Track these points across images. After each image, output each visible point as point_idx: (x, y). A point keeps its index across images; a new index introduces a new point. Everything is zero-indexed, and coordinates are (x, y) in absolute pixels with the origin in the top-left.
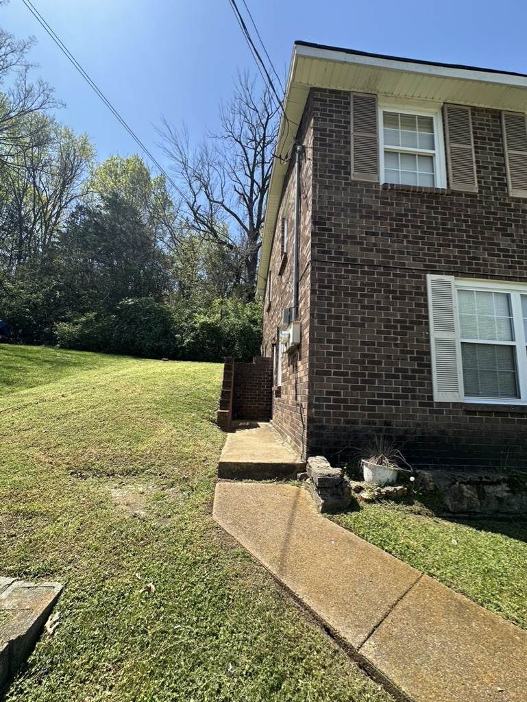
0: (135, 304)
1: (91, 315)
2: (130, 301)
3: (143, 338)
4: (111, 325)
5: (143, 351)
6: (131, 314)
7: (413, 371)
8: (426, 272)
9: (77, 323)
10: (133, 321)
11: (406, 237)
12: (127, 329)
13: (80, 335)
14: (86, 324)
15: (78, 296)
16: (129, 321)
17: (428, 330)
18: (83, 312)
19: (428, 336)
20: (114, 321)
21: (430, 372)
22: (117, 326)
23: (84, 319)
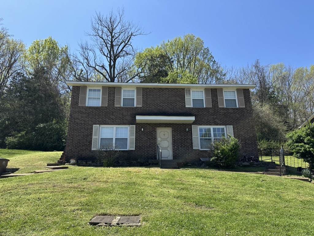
0: (44, 127)
1: (23, 133)
2: (42, 125)
3: (47, 142)
4: (33, 137)
5: (47, 148)
6: (42, 131)
7: (88, 144)
8: (93, 124)
9: (16, 137)
10: (43, 134)
11: (90, 117)
12: (40, 138)
13: (18, 142)
14: (20, 137)
15: (17, 123)
16: (41, 134)
17: (92, 136)
18: (19, 131)
19: (92, 137)
20: (34, 135)
21: (92, 145)
22: (35, 138)
23: (20, 135)
